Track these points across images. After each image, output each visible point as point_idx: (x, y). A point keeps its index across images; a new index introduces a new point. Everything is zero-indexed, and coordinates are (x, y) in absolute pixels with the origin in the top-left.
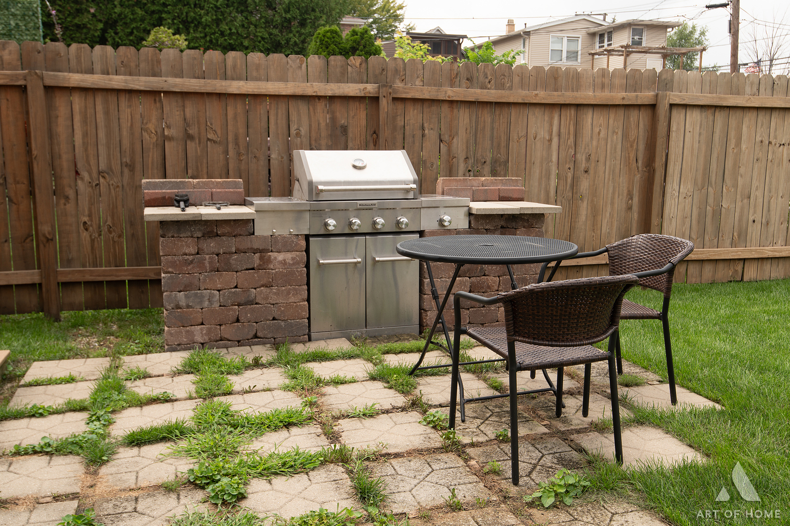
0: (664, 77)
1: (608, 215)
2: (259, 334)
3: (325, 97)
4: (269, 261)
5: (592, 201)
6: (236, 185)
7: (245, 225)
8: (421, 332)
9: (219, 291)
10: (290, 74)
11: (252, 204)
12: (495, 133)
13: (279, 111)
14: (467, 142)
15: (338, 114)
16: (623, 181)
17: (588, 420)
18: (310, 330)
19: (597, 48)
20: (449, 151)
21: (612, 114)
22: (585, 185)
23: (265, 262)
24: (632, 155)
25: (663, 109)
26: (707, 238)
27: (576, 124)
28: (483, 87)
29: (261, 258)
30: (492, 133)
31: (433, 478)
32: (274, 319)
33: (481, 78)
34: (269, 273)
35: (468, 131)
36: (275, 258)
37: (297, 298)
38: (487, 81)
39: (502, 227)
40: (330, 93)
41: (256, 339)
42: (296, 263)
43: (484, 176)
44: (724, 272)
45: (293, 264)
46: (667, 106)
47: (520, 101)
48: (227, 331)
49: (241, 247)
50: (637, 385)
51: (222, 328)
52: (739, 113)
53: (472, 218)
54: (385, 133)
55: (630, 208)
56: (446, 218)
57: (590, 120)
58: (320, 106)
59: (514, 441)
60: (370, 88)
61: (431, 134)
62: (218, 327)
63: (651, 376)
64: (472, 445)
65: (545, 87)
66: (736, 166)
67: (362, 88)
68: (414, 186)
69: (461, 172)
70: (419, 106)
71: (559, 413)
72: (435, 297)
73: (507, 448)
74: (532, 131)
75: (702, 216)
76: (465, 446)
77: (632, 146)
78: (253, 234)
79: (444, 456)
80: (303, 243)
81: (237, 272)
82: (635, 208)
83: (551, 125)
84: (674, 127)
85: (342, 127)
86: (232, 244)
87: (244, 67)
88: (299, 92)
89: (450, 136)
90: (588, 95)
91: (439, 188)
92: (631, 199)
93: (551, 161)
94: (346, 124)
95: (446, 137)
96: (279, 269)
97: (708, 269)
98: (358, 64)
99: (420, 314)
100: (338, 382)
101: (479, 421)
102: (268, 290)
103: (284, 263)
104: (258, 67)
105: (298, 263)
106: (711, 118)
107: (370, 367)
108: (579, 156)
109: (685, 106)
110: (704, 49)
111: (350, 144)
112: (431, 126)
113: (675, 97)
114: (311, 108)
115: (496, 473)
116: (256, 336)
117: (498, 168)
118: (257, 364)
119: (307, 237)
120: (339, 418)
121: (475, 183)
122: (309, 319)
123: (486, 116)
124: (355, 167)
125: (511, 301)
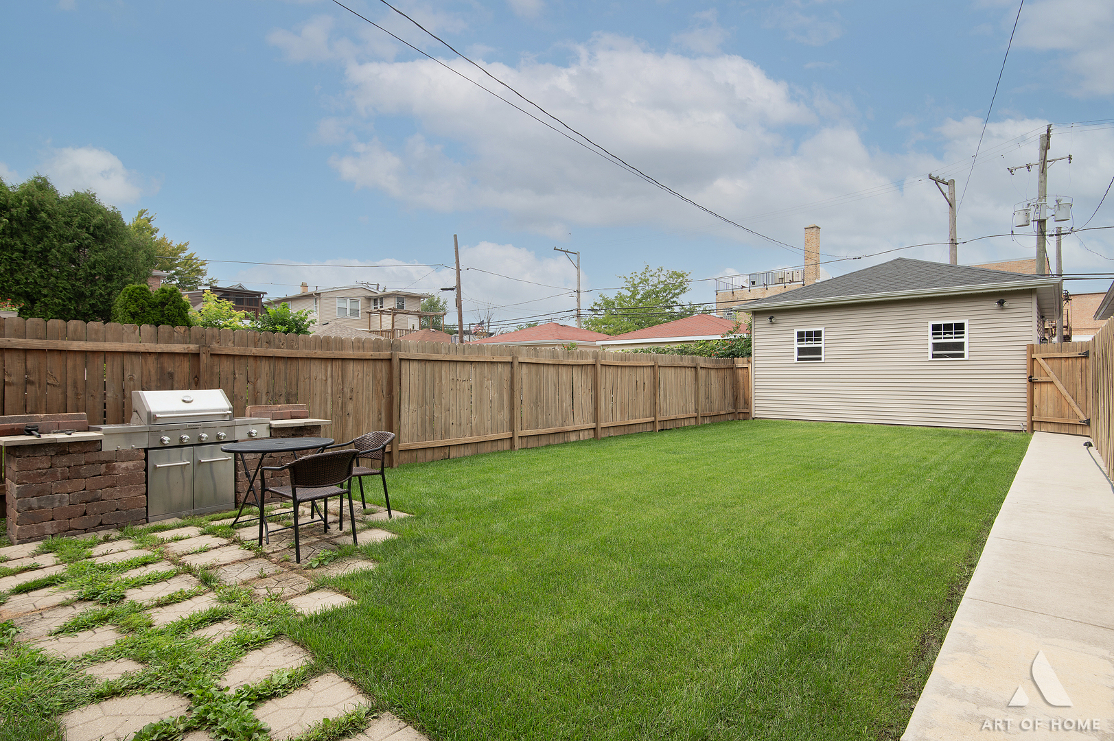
0: (395, 343)
1: (366, 425)
2: (103, 522)
3: (155, 353)
4: (114, 468)
5: (356, 416)
6: (81, 417)
7: (95, 444)
8: (236, 508)
9: (69, 493)
10: (125, 337)
11: (99, 429)
12: (288, 377)
13: (115, 363)
14: (268, 382)
15: (166, 365)
16: (375, 404)
17: (343, 531)
18: (147, 515)
19: (373, 309)
20: (254, 388)
21: (365, 364)
22: (350, 407)
23: (110, 469)
24: (379, 388)
25: (396, 362)
26: (427, 435)
27: (343, 370)
28: (278, 347)
29: (107, 467)
30: (286, 376)
31: (250, 569)
32: (117, 510)
33: (277, 342)
34: (113, 477)
35: (268, 375)
36: (119, 466)
37: (137, 493)
38: (281, 344)
39: (293, 435)
40: (159, 351)
41: (101, 525)
42: (136, 468)
43: (281, 404)
44: (438, 454)
45: (135, 469)
46: (398, 360)
47: (304, 356)
48: (74, 523)
49: (90, 460)
50: (373, 513)
51: (71, 521)
52: (439, 364)
53: (272, 430)
54: (204, 377)
55: (380, 420)
56: (254, 431)
57: (351, 368)
58: (151, 359)
59: (297, 547)
60: (193, 347)
61: (241, 377)
62: (68, 520)
63: (382, 508)
64: (273, 552)
65: (321, 348)
66: (440, 393)
67: (186, 347)
68: (230, 412)
69: (263, 402)
70: (231, 359)
71: (326, 531)
72: (248, 475)
73: (294, 550)
74: (314, 375)
75: (423, 422)
76: (269, 554)
77: (379, 383)
78: (101, 450)
79: (256, 560)
80: (143, 454)
81: (85, 478)
82: (383, 419)
83: (326, 371)
84: (403, 372)
85: (169, 373)
86: (83, 459)
87: (84, 331)
88: (133, 349)
89: (255, 378)
90: (349, 353)
91: (248, 412)
92: (381, 414)
93: (327, 393)
94: (172, 371)
95: (252, 379)
96: (123, 473)
97: (429, 453)
98: (182, 331)
99: (236, 495)
100: (176, 540)
101: (277, 543)
102: (113, 489)
103: (127, 469)
104: (97, 332)
105: (138, 468)
106: (424, 366)
107: (200, 529)
108: (345, 389)
109: (409, 360)
110: (445, 314)
111: (176, 385)
112: (241, 372)
113: (402, 355)
114: (143, 361)
115: (287, 560)
116: (101, 524)
117: (290, 398)
118: (107, 540)
119: (146, 450)
120: (181, 556)
121: (273, 409)
122: (147, 507)
123: (281, 366)
124: (184, 401)
125: (293, 467)
